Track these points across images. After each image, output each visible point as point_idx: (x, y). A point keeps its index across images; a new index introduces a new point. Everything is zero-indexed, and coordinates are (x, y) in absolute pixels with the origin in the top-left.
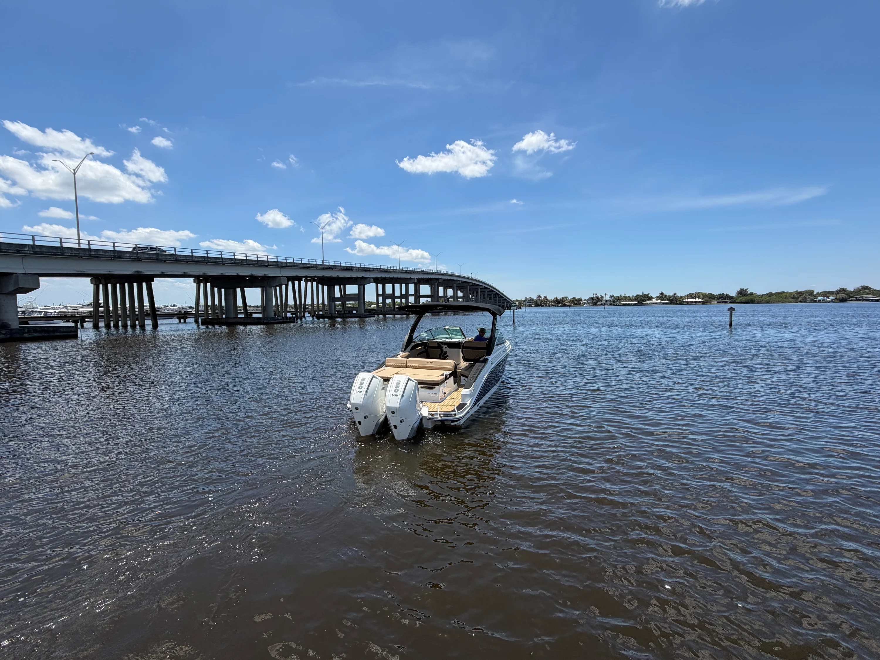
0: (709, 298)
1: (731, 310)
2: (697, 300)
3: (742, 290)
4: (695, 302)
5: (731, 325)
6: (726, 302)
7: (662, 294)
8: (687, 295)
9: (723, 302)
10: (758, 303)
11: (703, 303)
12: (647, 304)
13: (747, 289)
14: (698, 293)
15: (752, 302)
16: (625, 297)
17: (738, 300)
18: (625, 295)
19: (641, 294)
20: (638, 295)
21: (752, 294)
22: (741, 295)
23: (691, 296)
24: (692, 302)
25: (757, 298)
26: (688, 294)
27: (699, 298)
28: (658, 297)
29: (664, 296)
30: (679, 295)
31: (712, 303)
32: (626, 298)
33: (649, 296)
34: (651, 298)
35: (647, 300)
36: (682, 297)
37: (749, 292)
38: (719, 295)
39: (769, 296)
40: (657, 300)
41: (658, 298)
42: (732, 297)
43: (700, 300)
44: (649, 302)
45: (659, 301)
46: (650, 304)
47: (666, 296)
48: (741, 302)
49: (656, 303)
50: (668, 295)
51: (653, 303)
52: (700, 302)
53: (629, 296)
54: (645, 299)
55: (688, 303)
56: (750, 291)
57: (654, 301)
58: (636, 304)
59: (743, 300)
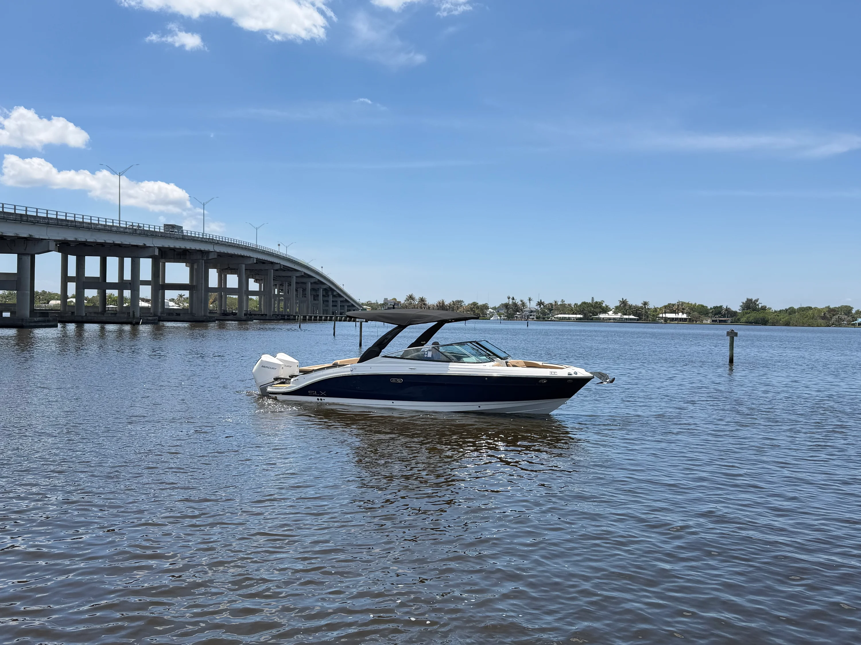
0: (700, 313)
1: (732, 335)
2: (680, 316)
3: (749, 301)
4: (676, 319)
5: (731, 361)
6: (725, 321)
7: (624, 303)
8: (665, 307)
9: (721, 321)
10: (773, 324)
11: (690, 321)
12: (599, 320)
13: (757, 300)
14: (683, 303)
15: (764, 322)
16: (563, 305)
17: (744, 319)
18: (563, 301)
19: (589, 301)
20: (584, 303)
21: (764, 308)
22: (749, 311)
23: (670, 308)
24: (672, 319)
25: (772, 316)
26: (666, 304)
27: (683, 313)
28: (617, 308)
29: (627, 307)
30: (651, 306)
31: (704, 322)
32: (564, 308)
33: (604, 305)
34: (605, 310)
35: (600, 313)
36: (655, 310)
37: (760, 306)
38: (715, 308)
39: (790, 314)
40: (615, 313)
41: (617, 310)
42: (735, 313)
43: (685, 316)
44: (602, 316)
45: (619, 316)
46: (604, 320)
47: (630, 306)
48: (749, 323)
49: (614, 319)
50: (634, 304)
51: (610, 319)
52: (685, 320)
53: (570, 305)
54: (598, 310)
55: (666, 320)
56: (762, 303)
57: (611, 315)
58: (580, 319)
59: (751, 319)
